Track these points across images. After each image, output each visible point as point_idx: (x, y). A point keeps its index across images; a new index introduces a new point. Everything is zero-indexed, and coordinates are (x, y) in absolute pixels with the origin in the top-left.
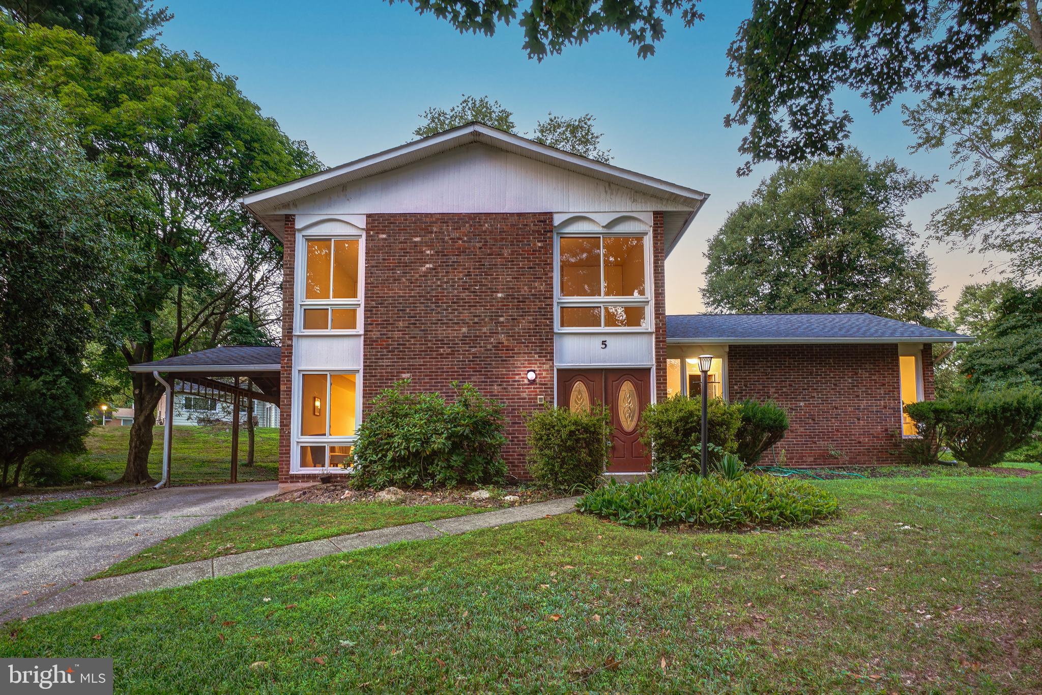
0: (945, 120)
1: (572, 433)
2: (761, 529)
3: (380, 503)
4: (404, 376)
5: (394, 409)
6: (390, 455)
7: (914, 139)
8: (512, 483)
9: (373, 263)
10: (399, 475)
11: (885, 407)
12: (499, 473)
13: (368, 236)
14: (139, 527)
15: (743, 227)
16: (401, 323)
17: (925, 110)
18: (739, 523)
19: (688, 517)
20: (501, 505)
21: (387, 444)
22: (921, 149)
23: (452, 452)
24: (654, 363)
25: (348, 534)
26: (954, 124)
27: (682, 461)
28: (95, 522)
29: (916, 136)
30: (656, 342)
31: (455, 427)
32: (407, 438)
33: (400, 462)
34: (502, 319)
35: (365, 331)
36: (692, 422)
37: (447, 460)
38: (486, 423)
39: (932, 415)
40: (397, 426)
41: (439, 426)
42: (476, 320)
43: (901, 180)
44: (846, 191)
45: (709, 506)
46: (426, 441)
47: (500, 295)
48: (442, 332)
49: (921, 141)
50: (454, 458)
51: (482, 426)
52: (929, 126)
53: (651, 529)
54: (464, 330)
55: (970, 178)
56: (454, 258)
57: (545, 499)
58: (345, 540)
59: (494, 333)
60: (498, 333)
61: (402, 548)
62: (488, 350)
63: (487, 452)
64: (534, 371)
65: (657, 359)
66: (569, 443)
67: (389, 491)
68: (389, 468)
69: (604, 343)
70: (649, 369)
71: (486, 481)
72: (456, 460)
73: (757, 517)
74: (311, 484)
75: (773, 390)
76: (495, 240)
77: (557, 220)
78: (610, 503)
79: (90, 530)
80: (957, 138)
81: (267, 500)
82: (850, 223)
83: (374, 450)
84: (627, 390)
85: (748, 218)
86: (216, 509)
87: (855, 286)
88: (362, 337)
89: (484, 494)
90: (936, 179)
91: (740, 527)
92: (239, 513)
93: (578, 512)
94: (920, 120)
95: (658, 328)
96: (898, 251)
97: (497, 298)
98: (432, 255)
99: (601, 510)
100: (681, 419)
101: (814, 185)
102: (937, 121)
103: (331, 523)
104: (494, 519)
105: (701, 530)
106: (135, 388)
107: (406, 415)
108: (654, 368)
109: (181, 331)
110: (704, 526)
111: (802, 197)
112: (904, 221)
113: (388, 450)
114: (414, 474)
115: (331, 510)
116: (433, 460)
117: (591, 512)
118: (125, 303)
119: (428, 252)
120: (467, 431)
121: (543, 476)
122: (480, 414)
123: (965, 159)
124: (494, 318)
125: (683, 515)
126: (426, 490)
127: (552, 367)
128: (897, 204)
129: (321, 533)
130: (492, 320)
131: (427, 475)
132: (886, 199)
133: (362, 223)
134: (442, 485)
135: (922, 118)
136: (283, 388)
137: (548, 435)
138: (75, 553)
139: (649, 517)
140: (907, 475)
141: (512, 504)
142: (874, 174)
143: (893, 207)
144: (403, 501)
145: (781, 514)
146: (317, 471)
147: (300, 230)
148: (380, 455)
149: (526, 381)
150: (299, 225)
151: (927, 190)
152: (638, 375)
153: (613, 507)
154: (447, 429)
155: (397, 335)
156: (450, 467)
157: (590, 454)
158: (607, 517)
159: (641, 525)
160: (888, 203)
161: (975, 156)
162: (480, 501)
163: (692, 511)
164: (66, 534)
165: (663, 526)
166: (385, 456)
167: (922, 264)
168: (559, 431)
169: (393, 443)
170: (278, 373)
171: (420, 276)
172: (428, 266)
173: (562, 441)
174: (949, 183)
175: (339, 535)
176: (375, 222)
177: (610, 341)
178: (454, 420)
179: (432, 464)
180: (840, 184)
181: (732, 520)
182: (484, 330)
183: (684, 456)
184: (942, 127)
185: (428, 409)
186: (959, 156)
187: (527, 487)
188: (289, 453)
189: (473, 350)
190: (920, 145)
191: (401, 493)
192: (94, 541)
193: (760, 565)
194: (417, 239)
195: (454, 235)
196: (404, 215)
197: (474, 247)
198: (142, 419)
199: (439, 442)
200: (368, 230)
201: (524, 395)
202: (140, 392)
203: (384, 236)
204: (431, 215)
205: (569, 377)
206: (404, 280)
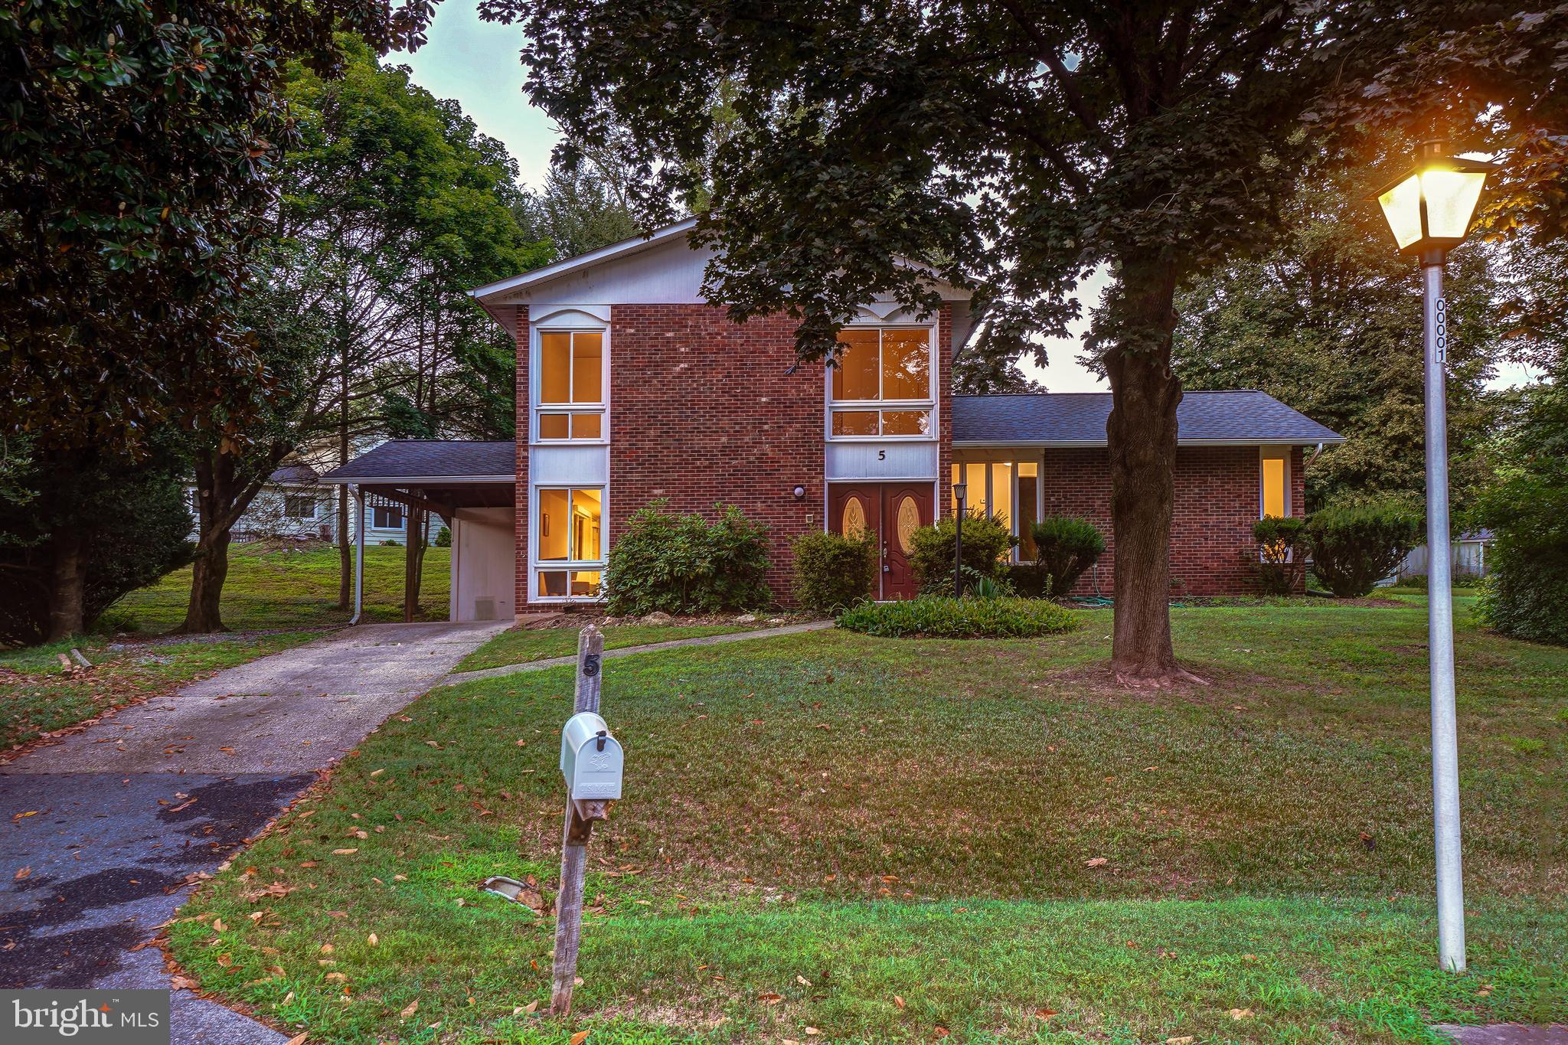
1: (836, 557)
2: (985, 638)
3: (648, 626)
4: (656, 492)
5: (652, 531)
6: (651, 580)
8: (776, 611)
9: (620, 362)
10: (661, 601)
11: (1240, 524)
12: (763, 599)
13: (614, 330)
16: (652, 432)
18: (965, 633)
19: (924, 627)
20: (767, 626)
21: (648, 568)
23: (715, 576)
24: (938, 476)
27: (941, 584)
30: (941, 453)
31: (719, 550)
32: (671, 563)
33: (660, 587)
34: (766, 427)
35: (612, 441)
37: (712, 585)
38: (751, 546)
40: (657, 550)
41: (703, 550)
42: (737, 428)
45: (943, 620)
46: (691, 565)
47: (764, 399)
48: (699, 442)
50: (718, 582)
51: (748, 550)
53: (893, 637)
54: (724, 439)
56: (712, 357)
57: (810, 620)
59: (757, 443)
60: (762, 443)
62: (750, 462)
63: (752, 577)
64: (802, 486)
65: (941, 471)
66: (833, 567)
67: (655, 615)
68: (650, 593)
69: (882, 453)
70: (933, 484)
71: (751, 606)
72: (720, 585)
73: (983, 628)
74: (552, 614)
78: (862, 618)
81: (514, 630)
83: (634, 574)
84: (908, 506)
86: (468, 638)
88: (609, 448)
89: (751, 618)
93: (837, 628)
95: (942, 437)
97: (760, 403)
98: (687, 353)
99: (855, 624)
104: (760, 635)
105: (933, 637)
107: (666, 538)
108: (938, 482)
110: (934, 634)
113: (648, 575)
114: (676, 599)
116: (695, 584)
117: (847, 627)
119: (683, 349)
120: (732, 555)
121: (808, 600)
122: (744, 538)
124: (757, 426)
125: (920, 625)
126: (688, 616)
127: (822, 481)
130: (755, 427)
131: (688, 600)
133: (605, 314)
134: (706, 611)
136: (519, 506)
137: (813, 559)
139: (892, 628)
144: (670, 625)
145: (1007, 627)
146: (559, 599)
147: (534, 323)
148: (640, 581)
149: (793, 498)
150: (533, 317)
152: (921, 491)
153: (865, 622)
154: (711, 553)
155: (648, 445)
156: (714, 592)
157: (855, 578)
158: (858, 631)
159: (885, 634)
162: (746, 623)
163: (927, 623)
165: (902, 636)
166: (646, 580)
168: (823, 555)
169: (654, 567)
170: (512, 485)
171: (673, 377)
172: (682, 365)
173: (826, 564)
176: (622, 315)
177: (890, 453)
178: (718, 543)
179: (694, 588)
181: (960, 630)
182: (746, 439)
183: (945, 580)
185: (689, 532)
187: (792, 612)
188: (527, 581)
189: (734, 462)
191: (668, 618)
194: (670, 334)
195: (712, 329)
196: (655, 306)
197: (735, 344)
198: (214, 535)
199: (703, 566)
200: (613, 324)
201: (790, 513)
202: (211, 494)
203: (632, 331)
204: (686, 306)
205: (841, 492)
206: (655, 381)
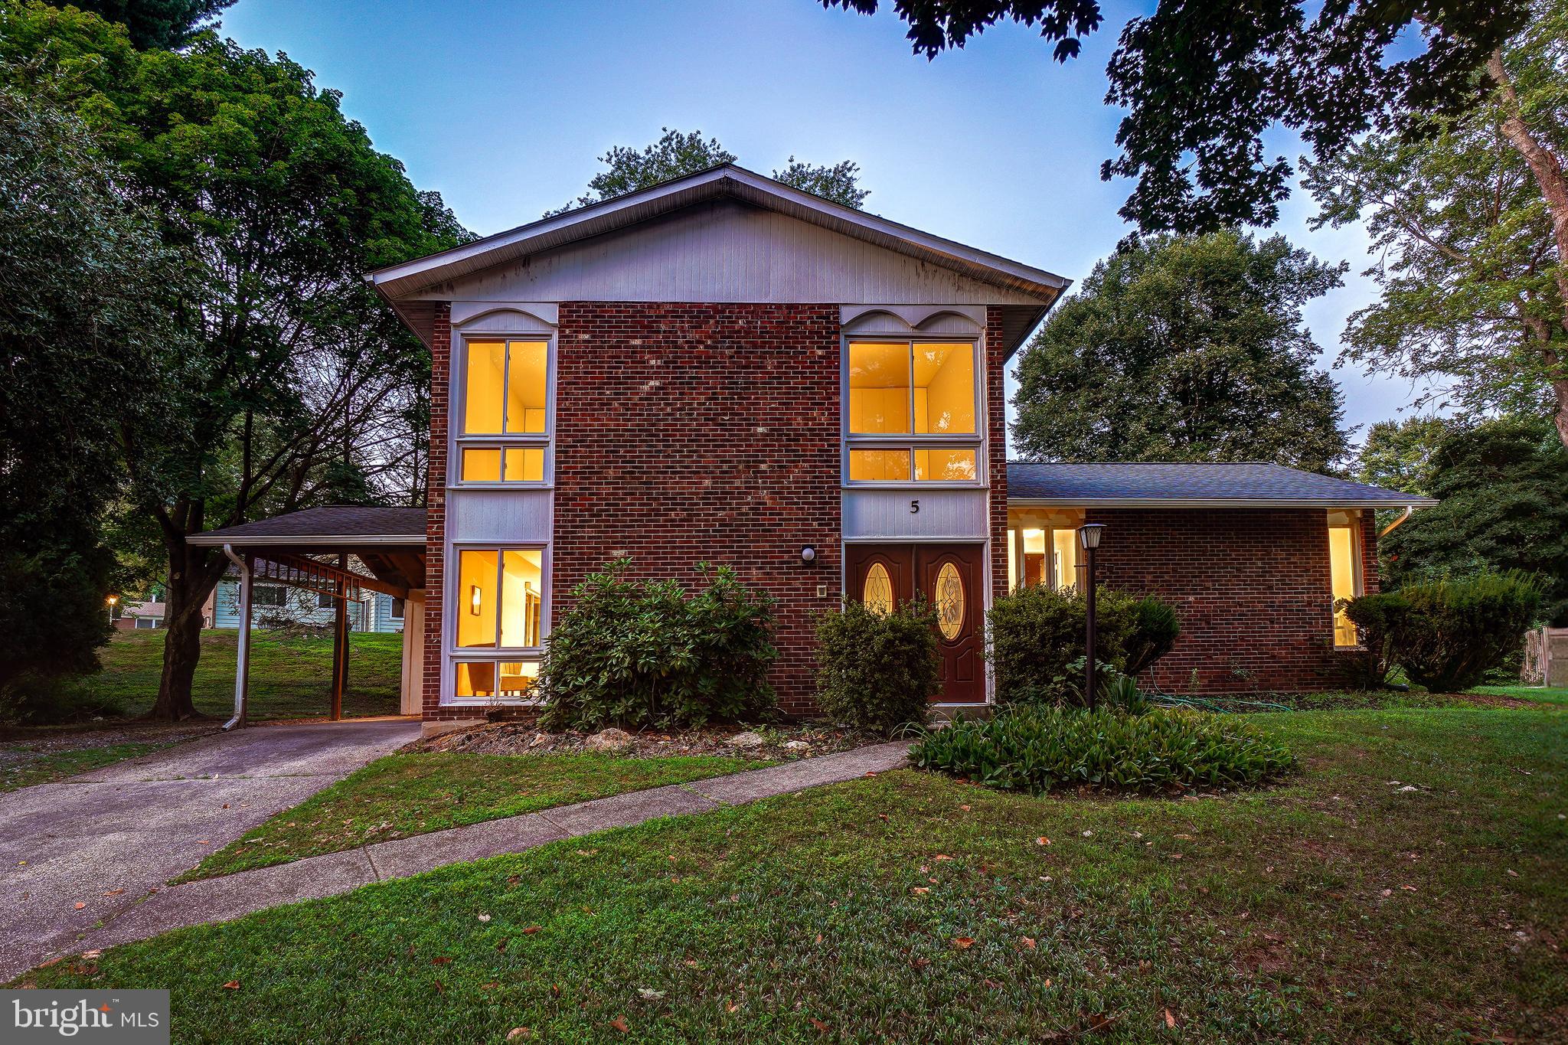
0: (1360, 182)
1: (889, 643)
2: (1198, 792)
3: (596, 754)
4: (615, 553)
5: (607, 605)
6: (604, 678)
7: (1316, 209)
8: (790, 722)
9: (570, 377)
10: (618, 710)
11: (1309, 604)
13: (562, 336)
14: (223, 793)
15: (1072, 335)
16: (611, 471)
17: (1332, 166)
18: (1164, 784)
19: (1091, 774)
20: (785, 757)
21: (599, 659)
22: (1328, 224)
23: (698, 671)
24: (989, 535)
25: (566, 804)
26: (1371, 187)
27: (1052, 685)
28: (150, 785)
29: (1320, 203)
30: (992, 503)
31: (704, 633)
32: (633, 651)
33: (616, 690)
34: (763, 467)
35: (557, 483)
36: (1064, 627)
37: (693, 686)
38: (750, 627)
39: (1382, 616)
40: (614, 632)
41: (681, 633)
42: (725, 467)
43: (1295, 268)
44: (1222, 283)
45: (1118, 758)
46: (663, 655)
47: (760, 430)
48: (674, 486)
49: (1326, 212)
50: (703, 682)
51: (745, 634)
52: (1337, 190)
53: (1036, 794)
54: (707, 482)
55: (1397, 267)
56: (693, 373)
57: (851, 746)
58: (566, 815)
59: (751, 488)
60: (758, 488)
61: (667, 828)
62: (742, 514)
63: (751, 672)
64: (812, 547)
65: (993, 530)
66: (886, 658)
67: (608, 734)
68: (602, 698)
69: (915, 504)
70: (980, 546)
71: (752, 718)
72: (706, 686)
73: (1189, 773)
74: (472, 722)
75: (1150, 577)
76: (755, 345)
77: (846, 316)
78: (965, 752)
79: (148, 799)
80: (1376, 208)
81: (409, 748)
82: (1226, 330)
83: (579, 669)
84: (948, 576)
85: (1080, 319)
86: (334, 762)
87: (1231, 423)
88: (552, 495)
89: (753, 738)
90: (1344, 267)
91: (1167, 789)
92: (375, 771)
93: (916, 767)
94: (1326, 181)
95: (994, 483)
96: (1291, 371)
97: (755, 434)
98: (658, 367)
99: (953, 764)
100: (1048, 622)
101: (1176, 273)
102: (1349, 183)
103: (533, 786)
104: (786, 780)
105: (1112, 794)
106: (173, 572)
107: (627, 616)
108: (990, 543)
109: (249, 481)
110: (1117, 789)
111: (1159, 291)
112: (1300, 329)
113: (599, 670)
114: (640, 706)
115: (524, 764)
116: (669, 685)
117: (935, 767)
118: (180, 438)
119: (653, 362)
120: (723, 640)
121: (844, 710)
122: (741, 614)
123: (1389, 238)
124: (752, 465)
125: (1083, 770)
126: (658, 732)
127: (838, 540)
128: (1290, 303)
129: (524, 803)
130: (748, 467)
131: (658, 707)
132: (1275, 298)
133: (552, 315)
134: (685, 724)
135: (1329, 178)
136: (430, 571)
137: (853, 646)
138: (137, 839)
139: (1031, 776)
140: (1350, 705)
141: (802, 755)
142: (1259, 257)
143: (1285, 308)
144: (632, 750)
145: (1222, 769)
146: (481, 700)
147: (456, 326)
148: (588, 678)
149: (800, 563)
150: (456, 318)
151: (1332, 284)
152: (965, 555)
153: (972, 760)
154: (693, 637)
155: (606, 489)
156: (696, 695)
157: (914, 675)
158: (965, 775)
159: (1019, 788)
160: (1277, 301)
161: (1403, 236)
162: (750, 749)
163: (1094, 765)
164: (110, 805)
165: (1053, 790)
166: (596, 678)
167: (1324, 390)
169: (608, 658)
170: (421, 549)
171: (641, 399)
172: (652, 383)
173: (875, 655)
174: (1367, 274)
175: (553, 806)
176: (573, 315)
177: (925, 504)
178: (704, 621)
179: (668, 691)
180: (1212, 272)
181: (1155, 779)
182: (737, 483)
183: (1055, 679)
184: (1355, 191)
185: (660, 606)
186: (1381, 234)
187: (815, 727)
188: (438, 674)
189: (721, 514)
190: (1324, 218)
191: (627, 739)
192: (158, 818)
193: (1229, 851)
194: (637, 342)
195: (692, 336)
196: (617, 304)
197: (722, 354)
198: (184, 618)
199: (682, 657)
200: (561, 328)
201: (797, 584)
202: (182, 576)
203: (587, 337)
204: (659, 305)
205: (863, 555)
206: (616, 404)
